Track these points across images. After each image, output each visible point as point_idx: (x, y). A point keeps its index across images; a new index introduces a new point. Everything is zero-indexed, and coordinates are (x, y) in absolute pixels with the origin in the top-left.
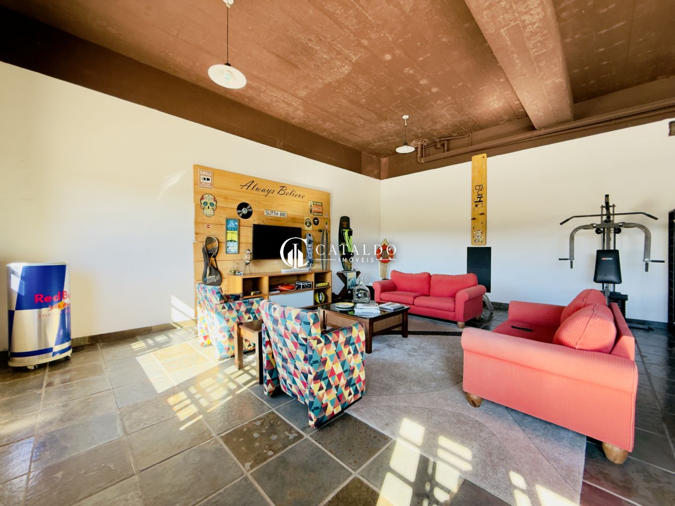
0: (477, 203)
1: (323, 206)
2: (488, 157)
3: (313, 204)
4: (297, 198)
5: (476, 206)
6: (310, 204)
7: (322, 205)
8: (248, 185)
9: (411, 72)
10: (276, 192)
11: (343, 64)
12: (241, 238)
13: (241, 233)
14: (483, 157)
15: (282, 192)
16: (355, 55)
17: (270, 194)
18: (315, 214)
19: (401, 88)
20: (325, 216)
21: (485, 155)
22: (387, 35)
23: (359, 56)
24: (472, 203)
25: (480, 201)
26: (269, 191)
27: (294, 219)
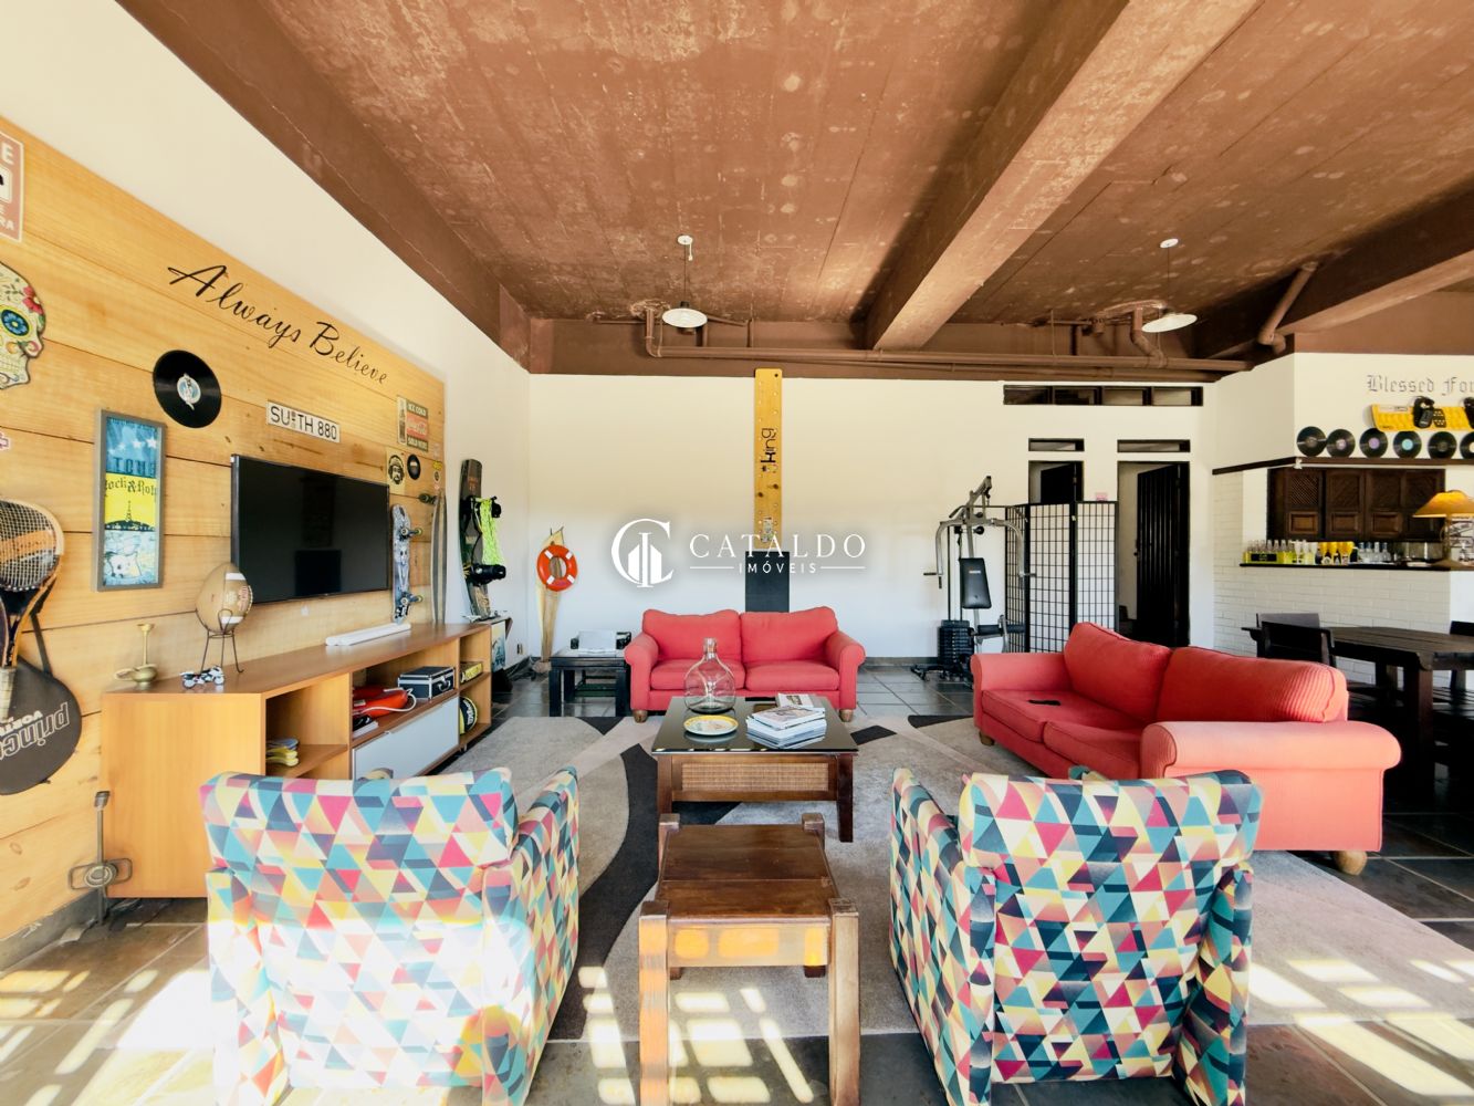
0: (765, 464)
1: (430, 420)
2: (784, 376)
3: (408, 410)
4: (366, 380)
5: (764, 469)
6: (399, 409)
7: (426, 417)
8: (207, 277)
9: (794, 146)
10: (306, 340)
11: (692, 28)
12: (170, 511)
13: (170, 491)
14: (776, 375)
15: (323, 345)
16: (742, 25)
17: (285, 342)
18: (412, 441)
19: (742, 170)
20: (433, 453)
21: (779, 372)
22: (842, 32)
23: (746, 35)
24: (756, 462)
25: (770, 461)
26: (282, 330)
27: (358, 454)
